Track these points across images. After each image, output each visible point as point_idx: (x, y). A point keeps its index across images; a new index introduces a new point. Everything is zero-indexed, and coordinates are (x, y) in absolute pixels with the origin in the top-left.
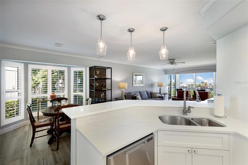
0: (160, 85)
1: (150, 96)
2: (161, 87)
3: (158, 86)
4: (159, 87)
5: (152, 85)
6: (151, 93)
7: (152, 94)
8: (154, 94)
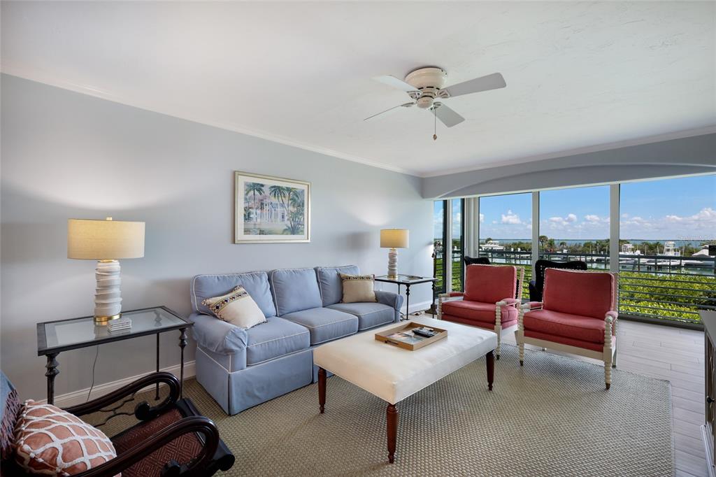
0: (391, 243)
1: (333, 294)
2: (397, 251)
3: (383, 245)
4: (388, 250)
5: (355, 241)
6: (341, 279)
7: (346, 283)
8: (354, 282)
